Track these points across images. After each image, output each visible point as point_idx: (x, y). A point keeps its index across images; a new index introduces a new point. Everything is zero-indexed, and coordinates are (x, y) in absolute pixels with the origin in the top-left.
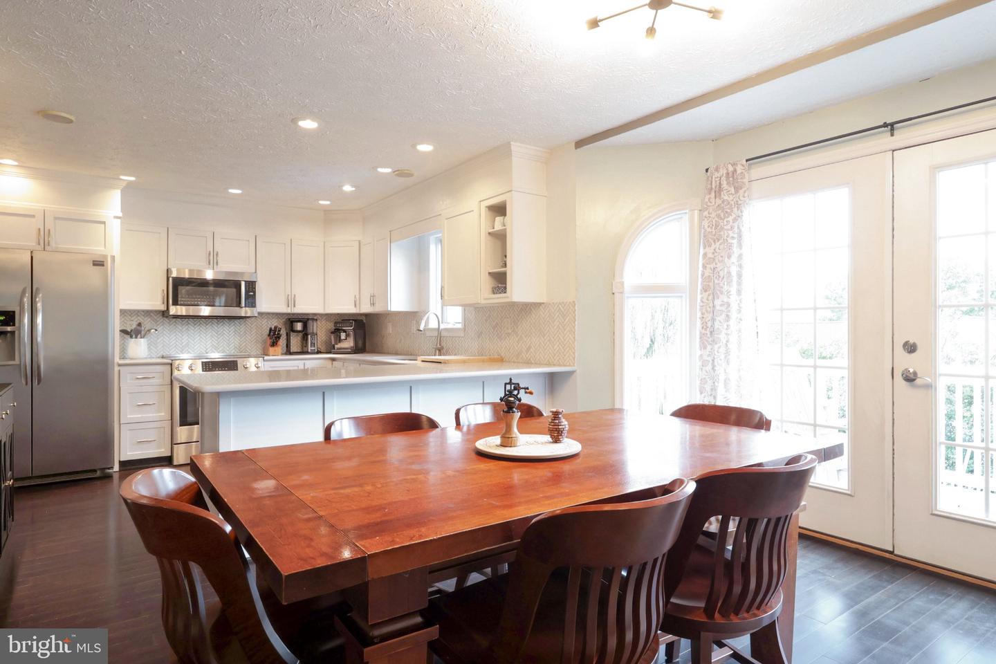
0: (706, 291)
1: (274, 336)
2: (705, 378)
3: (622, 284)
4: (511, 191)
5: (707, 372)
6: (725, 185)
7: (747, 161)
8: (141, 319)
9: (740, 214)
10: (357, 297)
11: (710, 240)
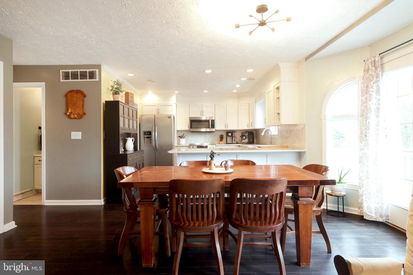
0: (362, 116)
1: (221, 138)
2: (362, 156)
3: (325, 115)
4: (280, 82)
5: (363, 153)
6: (370, 67)
7: (380, 54)
8: (184, 133)
9: (379, 80)
10: (249, 123)
11: (364, 93)
